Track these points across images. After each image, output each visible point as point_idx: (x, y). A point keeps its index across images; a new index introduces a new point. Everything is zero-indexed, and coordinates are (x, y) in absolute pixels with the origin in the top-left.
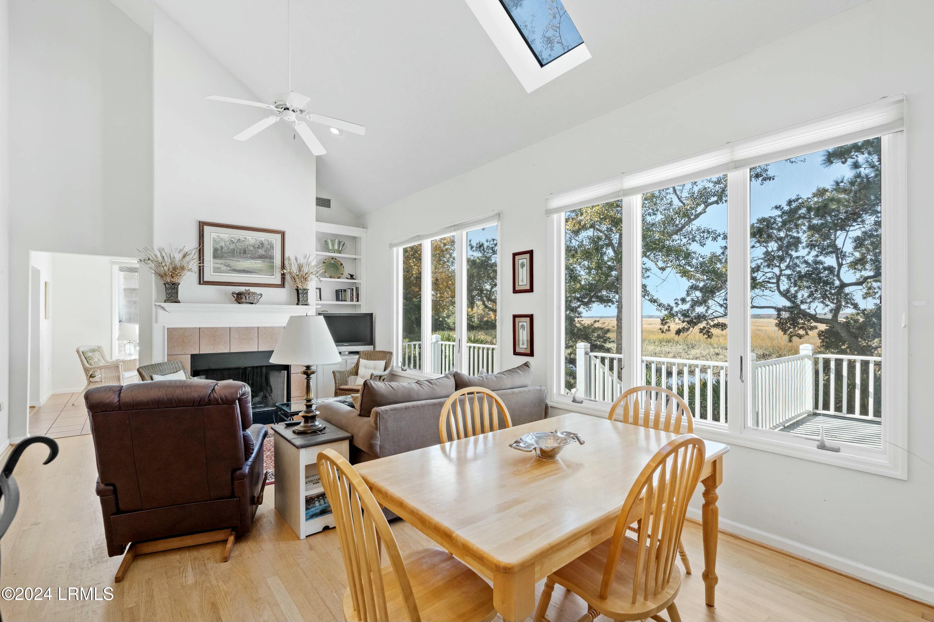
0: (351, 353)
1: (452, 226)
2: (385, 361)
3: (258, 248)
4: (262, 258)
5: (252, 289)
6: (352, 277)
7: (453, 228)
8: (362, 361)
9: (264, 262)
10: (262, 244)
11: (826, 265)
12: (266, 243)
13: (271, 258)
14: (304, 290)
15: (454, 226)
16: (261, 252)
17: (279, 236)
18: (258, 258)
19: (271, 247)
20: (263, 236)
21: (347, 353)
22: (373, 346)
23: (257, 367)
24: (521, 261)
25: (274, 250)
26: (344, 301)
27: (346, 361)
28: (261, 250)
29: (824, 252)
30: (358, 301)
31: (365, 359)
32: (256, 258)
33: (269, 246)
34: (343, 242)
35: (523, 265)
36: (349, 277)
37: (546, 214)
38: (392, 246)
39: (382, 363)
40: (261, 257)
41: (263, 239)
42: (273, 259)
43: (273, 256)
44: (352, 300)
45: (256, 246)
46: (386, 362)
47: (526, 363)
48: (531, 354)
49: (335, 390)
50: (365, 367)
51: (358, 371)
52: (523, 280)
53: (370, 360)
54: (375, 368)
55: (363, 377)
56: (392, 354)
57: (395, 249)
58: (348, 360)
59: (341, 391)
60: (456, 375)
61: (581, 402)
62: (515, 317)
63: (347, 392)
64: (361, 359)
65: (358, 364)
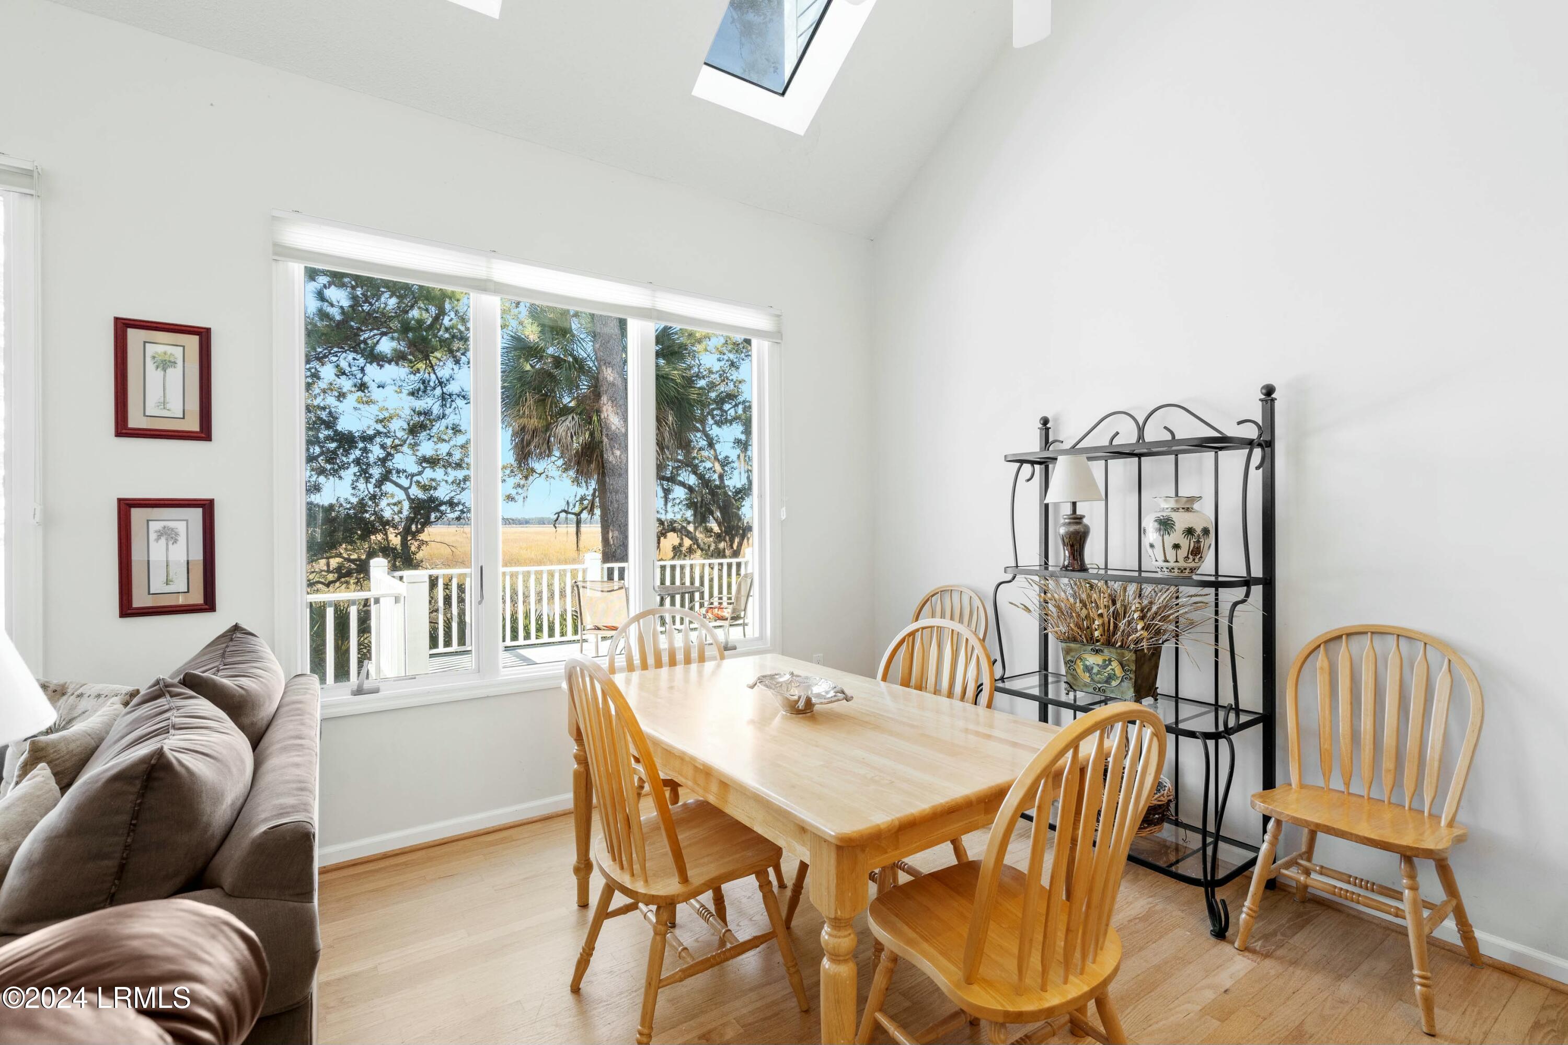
24: (152, 349)
35: (165, 364)
47: (236, 628)
48: (209, 604)
52: (164, 404)
60: (193, 683)
61: (376, 691)
62: (128, 505)
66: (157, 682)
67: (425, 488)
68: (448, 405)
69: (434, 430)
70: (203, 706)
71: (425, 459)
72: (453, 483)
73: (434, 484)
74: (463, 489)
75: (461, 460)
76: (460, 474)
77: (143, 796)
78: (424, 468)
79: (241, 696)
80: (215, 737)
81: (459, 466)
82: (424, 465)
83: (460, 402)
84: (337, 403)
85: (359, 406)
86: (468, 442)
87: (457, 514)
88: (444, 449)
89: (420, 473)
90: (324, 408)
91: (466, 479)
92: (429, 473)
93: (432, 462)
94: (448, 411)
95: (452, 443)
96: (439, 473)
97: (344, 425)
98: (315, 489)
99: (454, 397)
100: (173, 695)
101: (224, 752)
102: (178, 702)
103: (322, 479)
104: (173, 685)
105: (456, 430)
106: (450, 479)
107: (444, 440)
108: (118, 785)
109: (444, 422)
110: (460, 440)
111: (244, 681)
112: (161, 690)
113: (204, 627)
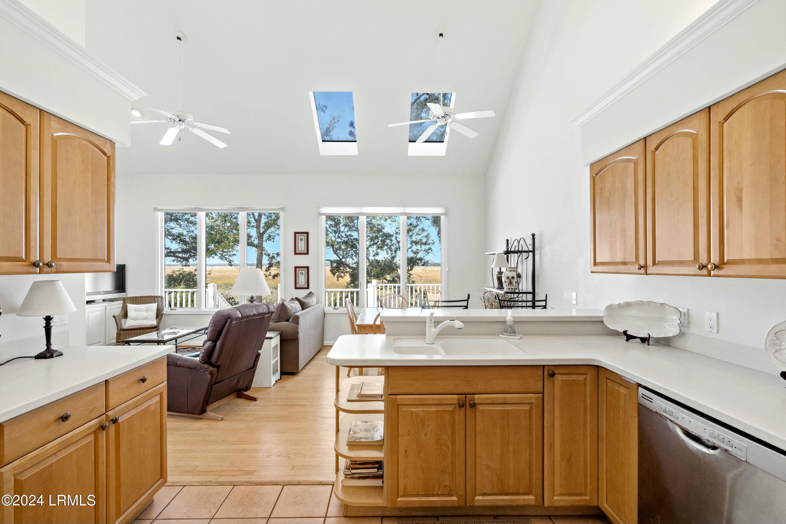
0: (104, 300)
1: (239, 208)
2: (157, 303)
8: (130, 307)
11: (354, 237)
15: (241, 208)
21: (101, 300)
22: (125, 293)
24: (300, 237)
29: (351, 230)
31: (130, 304)
35: (301, 240)
37: (319, 215)
38: (156, 210)
39: (154, 306)
46: (158, 305)
47: (311, 292)
48: (308, 288)
49: (117, 331)
50: (136, 310)
51: (127, 314)
52: (301, 248)
53: (138, 304)
54: (147, 310)
55: (135, 319)
56: (161, 297)
57: (160, 213)
58: (107, 307)
59: (125, 332)
60: (297, 299)
61: (338, 309)
62: (296, 268)
63: (133, 331)
64: (127, 304)
65: (125, 308)
67: (415, 253)
68: (419, 221)
69: (414, 231)
70: (297, 302)
71: (413, 242)
72: (424, 250)
73: (418, 251)
74: (429, 253)
75: (427, 242)
76: (427, 247)
77: (281, 307)
78: (412, 245)
79: (304, 302)
80: (294, 305)
81: (425, 244)
82: (413, 244)
83: (423, 220)
84: (385, 223)
85: (391, 223)
86: (428, 234)
87: (423, 263)
88: (419, 237)
89: (411, 247)
90: (380, 225)
91: (430, 249)
92: (414, 248)
93: (416, 243)
94: (419, 223)
95: (422, 235)
96: (419, 247)
97: (385, 231)
98: (376, 254)
99: (421, 218)
100: (293, 300)
101: (295, 307)
103: (379, 251)
105: (423, 230)
106: (423, 249)
107: (419, 234)
109: (418, 228)
110: (425, 234)
111: (305, 300)
112: (292, 299)
113: (307, 292)
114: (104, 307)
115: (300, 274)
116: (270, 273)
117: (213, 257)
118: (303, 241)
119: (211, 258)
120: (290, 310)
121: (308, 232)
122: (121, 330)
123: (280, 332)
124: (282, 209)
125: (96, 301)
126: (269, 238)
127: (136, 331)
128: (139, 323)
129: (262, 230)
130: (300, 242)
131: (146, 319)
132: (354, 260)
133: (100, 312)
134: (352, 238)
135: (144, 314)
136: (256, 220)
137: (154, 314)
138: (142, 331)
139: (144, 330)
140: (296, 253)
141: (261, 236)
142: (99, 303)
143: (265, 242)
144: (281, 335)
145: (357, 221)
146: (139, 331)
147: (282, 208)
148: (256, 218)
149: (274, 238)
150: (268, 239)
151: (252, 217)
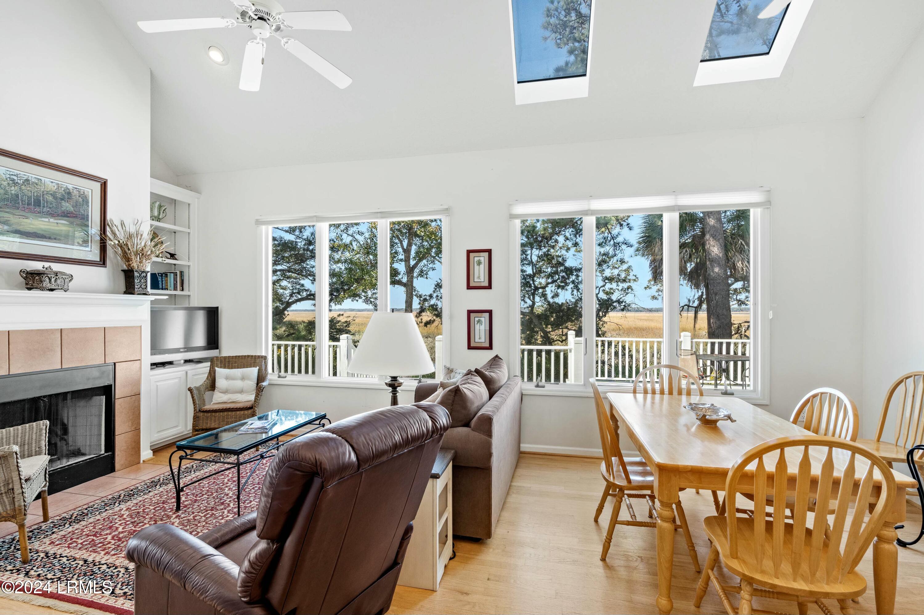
0: (186, 361)
1: (377, 213)
2: (258, 368)
3: (62, 199)
4: (68, 217)
5: (56, 267)
6: (173, 256)
7: (379, 215)
8: (220, 372)
9: (72, 223)
10: (69, 193)
11: (527, 273)
12: (75, 192)
13: (84, 219)
14: (143, 272)
15: (380, 212)
16: (67, 206)
17: (97, 186)
18: (62, 216)
19: (83, 201)
20: (71, 182)
21: (182, 362)
22: (218, 350)
23: (57, 395)
24: (476, 259)
25: (88, 206)
26: (165, 289)
27: (187, 373)
28: (67, 204)
30: (183, 290)
31: (221, 367)
32: (58, 215)
33: (81, 200)
34: (164, 206)
35: (479, 263)
36: (169, 256)
37: (510, 218)
38: (259, 223)
39: (254, 371)
40: (66, 215)
41: (70, 187)
42: (88, 220)
43: (88, 215)
44: (175, 289)
45: (59, 195)
46: (259, 370)
47: (497, 356)
48: (490, 347)
49: (194, 413)
50: (227, 378)
51: (215, 384)
52: (479, 277)
53: (232, 368)
54: (243, 378)
55: (225, 392)
56: (265, 358)
57: (264, 227)
58: (188, 372)
59: (206, 414)
60: (478, 372)
61: (544, 387)
62: (470, 312)
63: (217, 414)
64: (216, 368)
65: (213, 374)
66: (469, 370)
67: (607, 293)
68: (618, 249)
69: (610, 263)
70: (479, 379)
71: (606, 278)
72: (621, 290)
73: (612, 291)
74: (627, 293)
75: (626, 277)
76: (625, 285)
77: (454, 397)
78: (606, 283)
79: (490, 378)
80: (476, 387)
81: (624, 281)
82: (607, 281)
83: (624, 247)
84: (566, 253)
85: (576, 253)
86: (629, 267)
87: (622, 307)
88: (616, 272)
89: (604, 286)
90: (560, 257)
91: (629, 288)
92: (608, 286)
93: (610, 279)
94: (617, 252)
95: (620, 269)
96: (614, 285)
97: (568, 264)
98: (556, 295)
99: (620, 245)
100: (472, 375)
101: (477, 391)
102: (473, 377)
103: (559, 291)
104: (472, 371)
105: (622, 261)
106: (620, 288)
107: (616, 268)
108: (450, 393)
109: (615, 258)
110: (625, 267)
111: (492, 374)
112: (469, 373)
113: (488, 355)
114: (184, 373)
115: (476, 322)
116: (422, 319)
117: (357, 301)
118: (482, 266)
119: (355, 301)
120: (472, 403)
121: (491, 250)
122: (200, 411)
123: (453, 452)
124: (447, 211)
125: (174, 363)
126: (422, 274)
127: (221, 414)
128: (230, 399)
129: (412, 263)
130: (476, 267)
131: (241, 392)
132: (526, 303)
133: (177, 380)
134: (525, 274)
135: (239, 384)
136: (404, 251)
137: (252, 384)
138: (230, 413)
139: (234, 413)
140: (469, 287)
141: (410, 270)
142: (179, 365)
143: (416, 279)
144: (455, 459)
145: (531, 252)
146: (226, 413)
147: (447, 209)
148: (405, 248)
149: (427, 274)
150: (420, 274)
151: (400, 246)
